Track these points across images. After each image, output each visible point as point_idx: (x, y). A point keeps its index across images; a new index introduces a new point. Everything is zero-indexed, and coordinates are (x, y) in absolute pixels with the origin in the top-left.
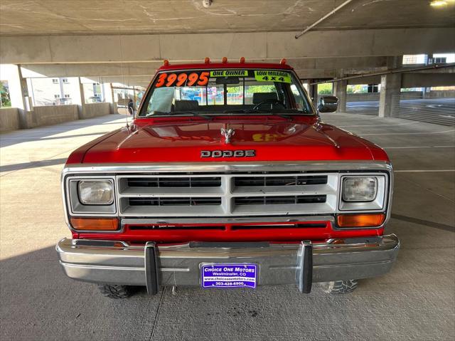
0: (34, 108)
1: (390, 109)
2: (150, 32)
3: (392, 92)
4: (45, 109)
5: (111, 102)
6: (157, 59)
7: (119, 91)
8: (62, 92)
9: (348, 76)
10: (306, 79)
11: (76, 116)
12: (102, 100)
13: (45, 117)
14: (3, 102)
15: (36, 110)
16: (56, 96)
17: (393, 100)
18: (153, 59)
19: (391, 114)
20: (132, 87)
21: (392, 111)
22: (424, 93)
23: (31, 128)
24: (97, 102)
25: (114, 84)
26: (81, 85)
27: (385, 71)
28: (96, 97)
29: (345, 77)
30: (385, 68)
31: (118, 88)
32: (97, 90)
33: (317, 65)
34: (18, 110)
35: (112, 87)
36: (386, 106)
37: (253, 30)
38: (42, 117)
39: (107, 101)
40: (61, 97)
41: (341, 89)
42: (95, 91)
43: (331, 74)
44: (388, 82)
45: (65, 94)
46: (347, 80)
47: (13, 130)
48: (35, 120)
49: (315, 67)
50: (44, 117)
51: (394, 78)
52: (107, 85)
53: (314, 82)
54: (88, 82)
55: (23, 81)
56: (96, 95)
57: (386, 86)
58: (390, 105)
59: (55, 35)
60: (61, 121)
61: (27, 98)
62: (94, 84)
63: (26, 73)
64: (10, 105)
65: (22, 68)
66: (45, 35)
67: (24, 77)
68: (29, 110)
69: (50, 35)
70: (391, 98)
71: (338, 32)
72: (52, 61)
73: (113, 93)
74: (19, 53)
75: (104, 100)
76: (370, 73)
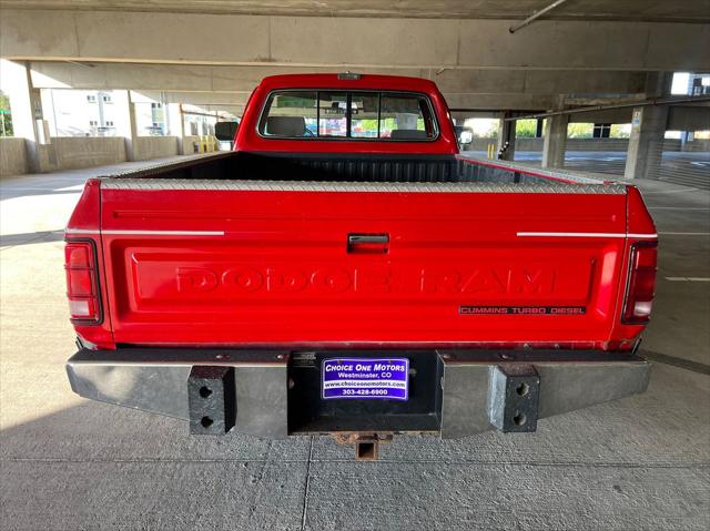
0: (53, 139)
1: (645, 165)
2: (254, 10)
3: (650, 137)
4: (71, 142)
5: (180, 136)
6: (263, 60)
7: (193, 118)
8: (102, 118)
9: (571, 107)
10: (499, 111)
11: (122, 156)
12: (165, 132)
13: (70, 154)
14: (6, 129)
15: (56, 143)
16: (91, 123)
17: (651, 150)
18: (256, 60)
19: (647, 174)
20: (213, 113)
21: (648, 168)
22: (683, 141)
23: (46, 172)
24: (156, 134)
25: (186, 107)
26: (132, 105)
27: (642, 101)
28: (155, 127)
29: (565, 109)
30: (642, 96)
31: (190, 113)
32: (157, 116)
33: (527, 86)
34: (26, 143)
35: (182, 112)
36: (638, 161)
37: (437, 14)
38: (65, 156)
39: (173, 134)
40: (99, 125)
41: (558, 129)
42: (154, 119)
43: (544, 103)
44: (645, 120)
45: (106, 120)
46: (570, 116)
47: (17, 174)
48: (53, 160)
49: (524, 89)
50: (68, 156)
51: (657, 112)
52: (174, 108)
53: (511, 116)
54: (143, 101)
55: (35, 93)
56: (155, 124)
57: (642, 127)
58: (645, 158)
59: (86, 9)
60: (97, 163)
61: (40, 122)
62: (153, 105)
63: (39, 79)
64: (12, 133)
65: (32, 72)
66: (69, 9)
67: (35, 86)
68: (43, 142)
69: (77, 8)
70: (648, 147)
71: (587, 23)
72: (79, 56)
73: (183, 121)
74: (22, 39)
75: (169, 133)
76: (612, 104)
